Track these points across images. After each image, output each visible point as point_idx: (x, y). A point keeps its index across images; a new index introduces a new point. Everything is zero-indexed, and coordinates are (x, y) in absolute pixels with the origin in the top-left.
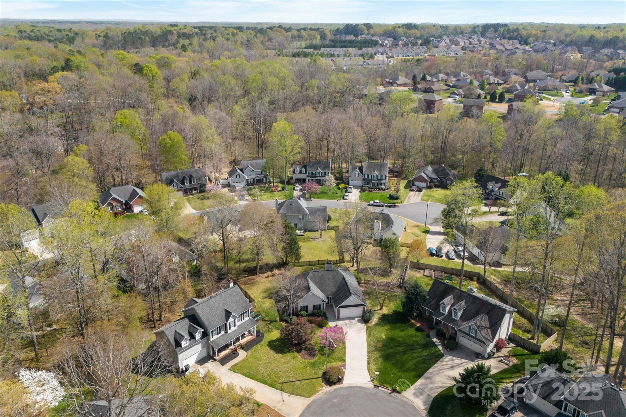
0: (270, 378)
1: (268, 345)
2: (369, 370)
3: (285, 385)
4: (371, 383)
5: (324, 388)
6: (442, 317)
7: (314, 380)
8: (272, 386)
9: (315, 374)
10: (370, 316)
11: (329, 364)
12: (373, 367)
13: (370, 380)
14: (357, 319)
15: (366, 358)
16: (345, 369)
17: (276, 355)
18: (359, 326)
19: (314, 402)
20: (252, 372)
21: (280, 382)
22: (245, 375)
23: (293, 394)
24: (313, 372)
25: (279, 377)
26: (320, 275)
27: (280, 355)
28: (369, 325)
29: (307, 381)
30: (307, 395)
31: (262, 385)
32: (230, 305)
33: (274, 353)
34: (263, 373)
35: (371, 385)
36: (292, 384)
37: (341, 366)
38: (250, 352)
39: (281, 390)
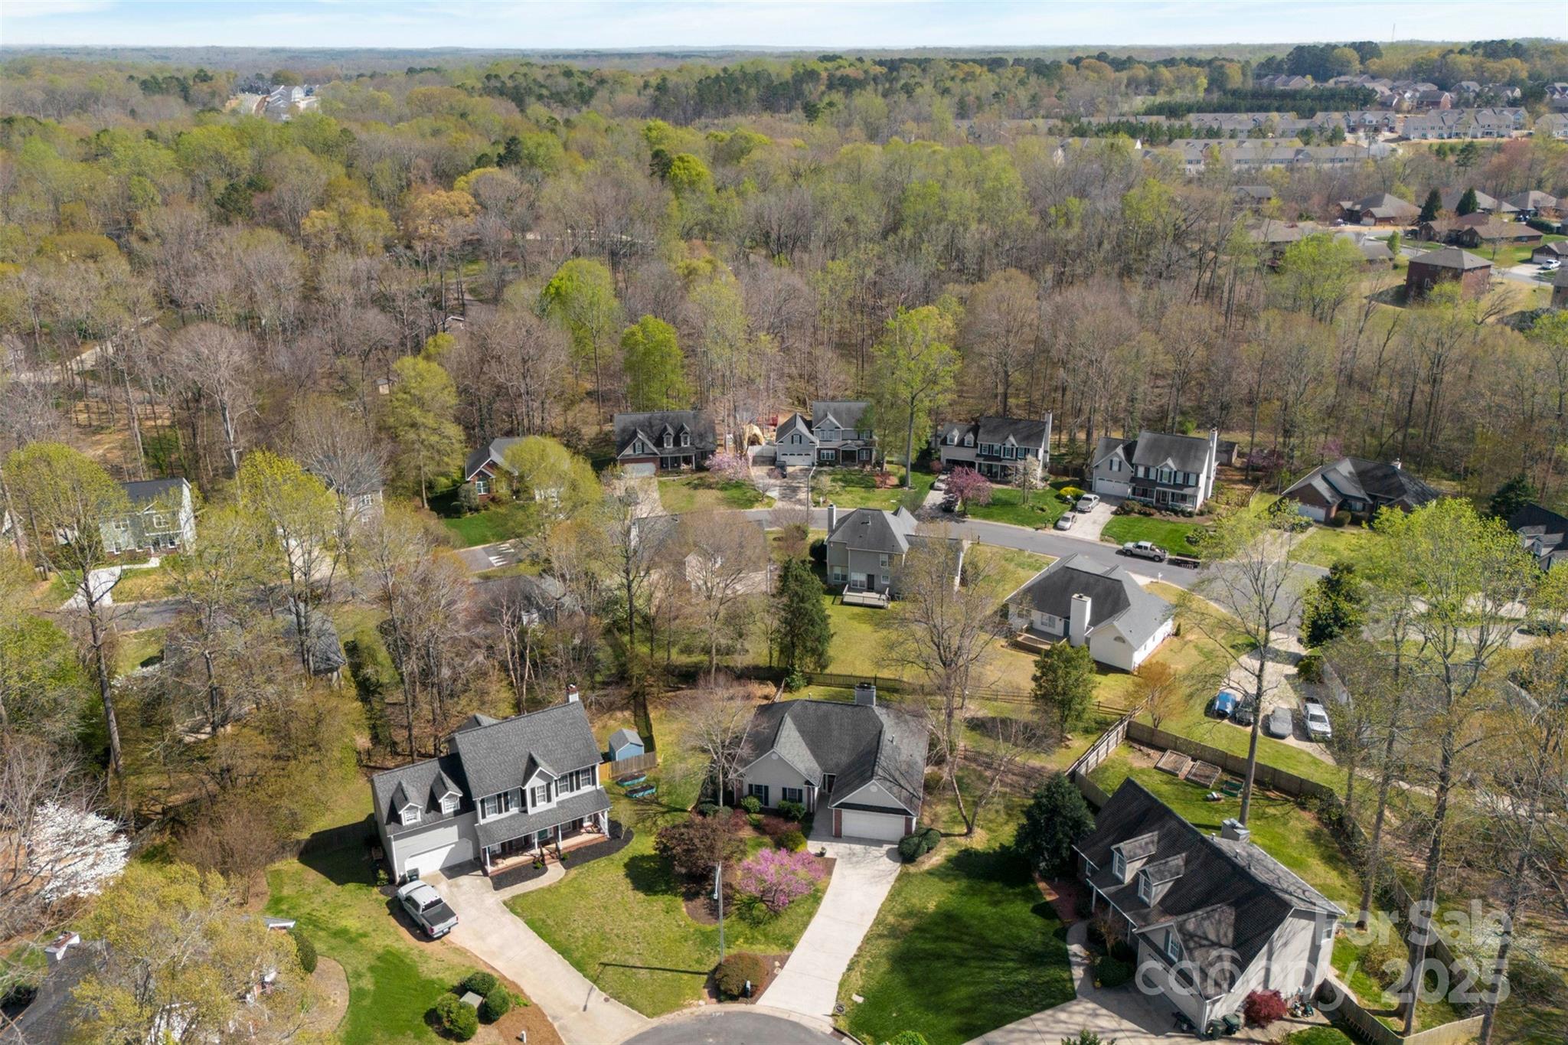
0: (584, 945)
1: (626, 865)
2: (841, 985)
3: (610, 970)
4: (830, 1020)
5: (701, 1002)
6: (1113, 889)
7: (686, 977)
8: (579, 966)
9: (699, 961)
10: (919, 845)
11: (746, 946)
12: (857, 980)
13: (830, 1012)
14: (886, 847)
15: (854, 951)
16: (782, 967)
17: (631, 893)
18: (882, 867)
19: (657, 1031)
20: (550, 922)
21: (604, 960)
22: (531, 924)
23: (617, 998)
24: (696, 956)
25: (607, 949)
26: (819, 713)
27: (641, 895)
28: (912, 869)
29: (669, 974)
30: (649, 1010)
31: (557, 957)
32: (546, 746)
33: (630, 886)
34: (574, 930)
35: (826, 1026)
36: (628, 972)
37: (775, 958)
38: (573, 872)
39: (595, 982)
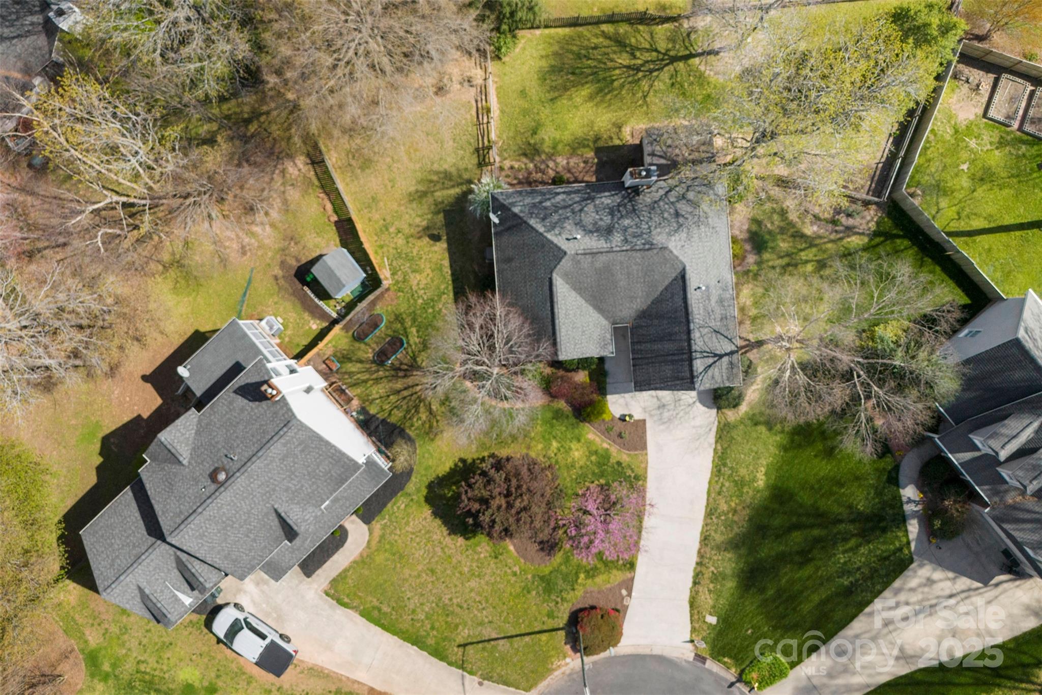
0: (433, 628)
1: (428, 500)
2: (692, 604)
3: (470, 650)
4: (690, 645)
5: (568, 660)
6: (968, 456)
7: (544, 637)
8: (438, 653)
9: (550, 615)
11: (589, 581)
12: (706, 599)
13: (688, 638)
15: (694, 558)
16: (629, 595)
17: (448, 540)
18: (698, 421)
20: (385, 609)
21: (460, 640)
22: (366, 615)
23: (489, 679)
24: (545, 608)
25: (457, 626)
27: (460, 540)
28: (731, 415)
29: (527, 639)
30: (524, 684)
31: (413, 650)
33: (446, 532)
34: (414, 611)
35: (687, 652)
36: (488, 646)
37: (620, 586)
38: (377, 525)
39: (462, 667)
